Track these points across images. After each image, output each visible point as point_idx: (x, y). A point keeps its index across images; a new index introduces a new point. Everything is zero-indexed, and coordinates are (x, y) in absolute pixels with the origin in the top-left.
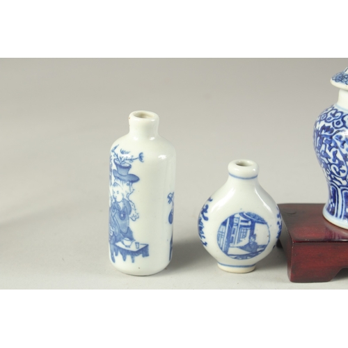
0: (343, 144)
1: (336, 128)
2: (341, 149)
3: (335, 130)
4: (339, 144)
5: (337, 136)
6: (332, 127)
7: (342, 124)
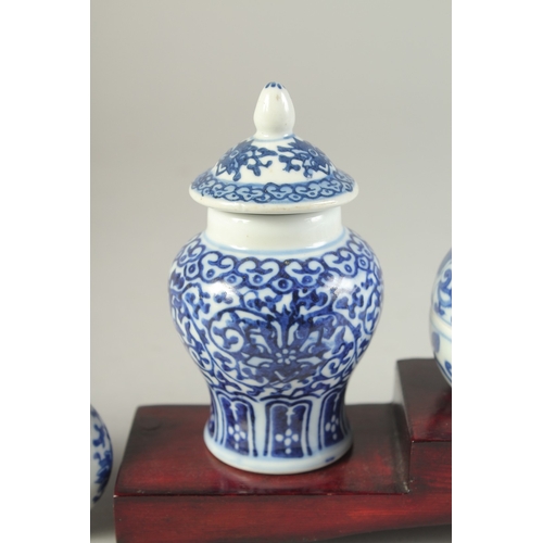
0: (196, 312)
1: (188, 279)
2: (195, 319)
3: (186, 283)
4: (191, 310)
5: (188, 295)
6: (182, 275)
7: (196, 272)
